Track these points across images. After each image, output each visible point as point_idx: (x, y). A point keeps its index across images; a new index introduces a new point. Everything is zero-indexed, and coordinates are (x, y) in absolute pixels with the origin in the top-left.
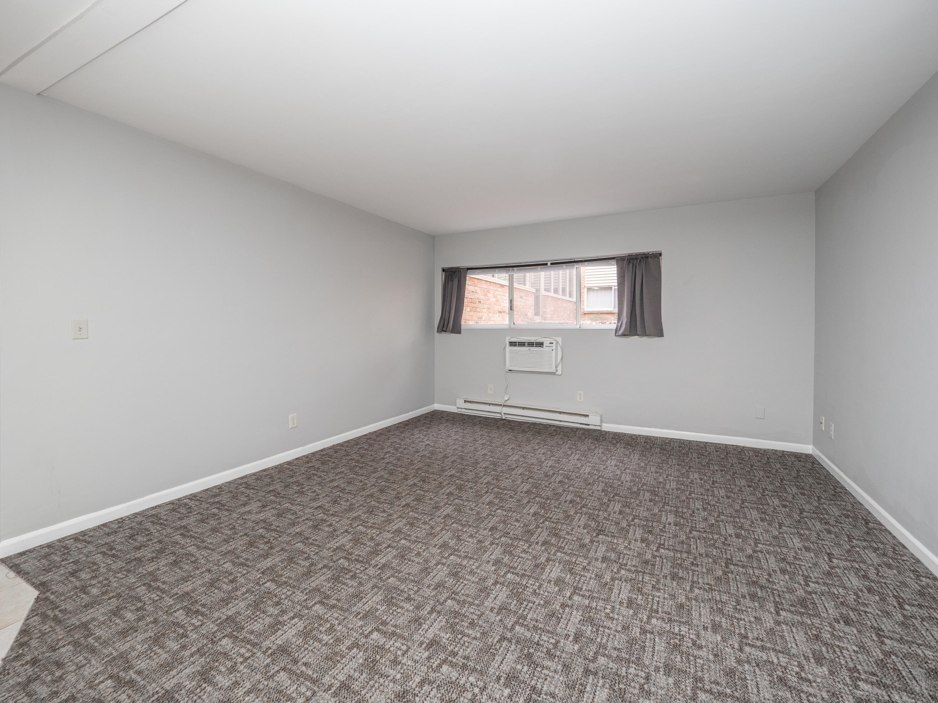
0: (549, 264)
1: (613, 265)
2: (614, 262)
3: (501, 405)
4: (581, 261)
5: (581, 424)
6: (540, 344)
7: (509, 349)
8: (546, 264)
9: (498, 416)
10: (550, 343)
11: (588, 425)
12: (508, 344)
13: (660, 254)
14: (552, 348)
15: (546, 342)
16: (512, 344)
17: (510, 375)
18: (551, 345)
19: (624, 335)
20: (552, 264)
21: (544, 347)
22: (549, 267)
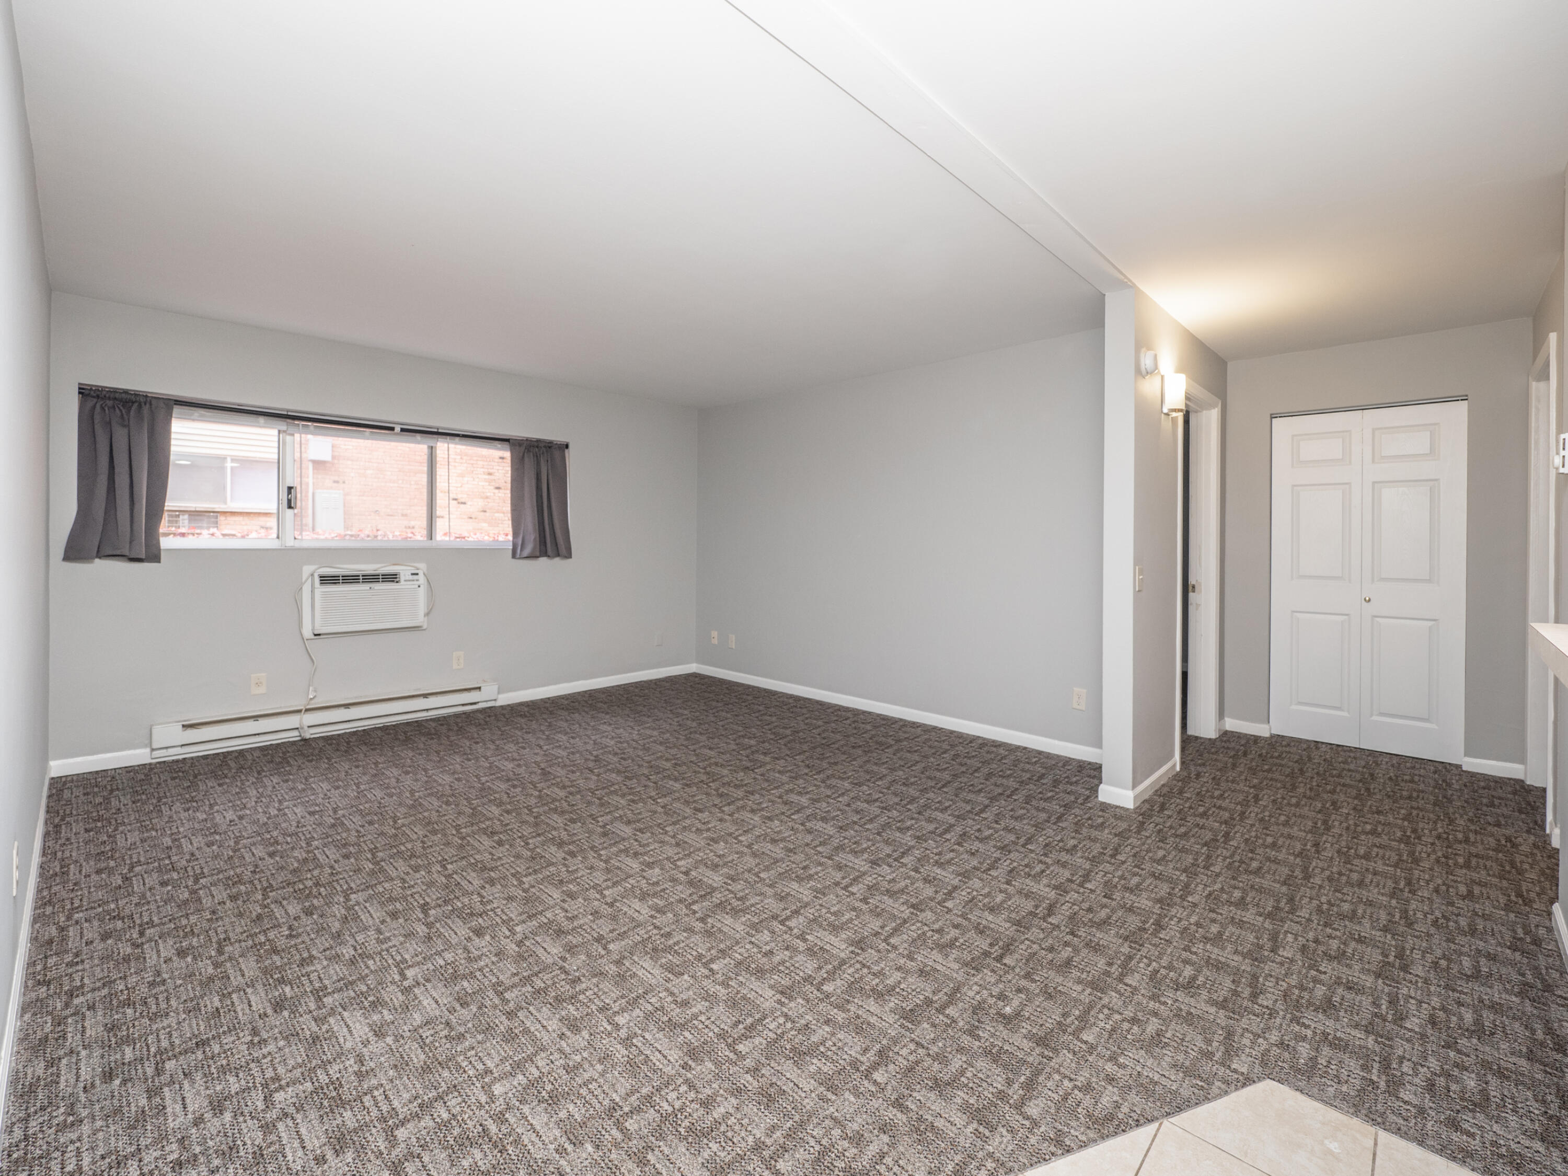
0: (398, 429)
1: (505, 450)
2: (506, 445)
3: (299, 711)
4: (458, 435)
5: (463, 705)
6: (392, 578)
7: (320, 590)
8: (392, 429)
9: (293, 736)
10: (413, 574)
11: (475, 703)
12: (317, 580)
13: (567, 446)
14: (418, 583)
15: (404, 572)
16: (327, 580)
17: (319, 642)
18: (415, 577)
19: (531, 557)
20: (402, 430)
21: (402, 582)
22: (397, 434)
